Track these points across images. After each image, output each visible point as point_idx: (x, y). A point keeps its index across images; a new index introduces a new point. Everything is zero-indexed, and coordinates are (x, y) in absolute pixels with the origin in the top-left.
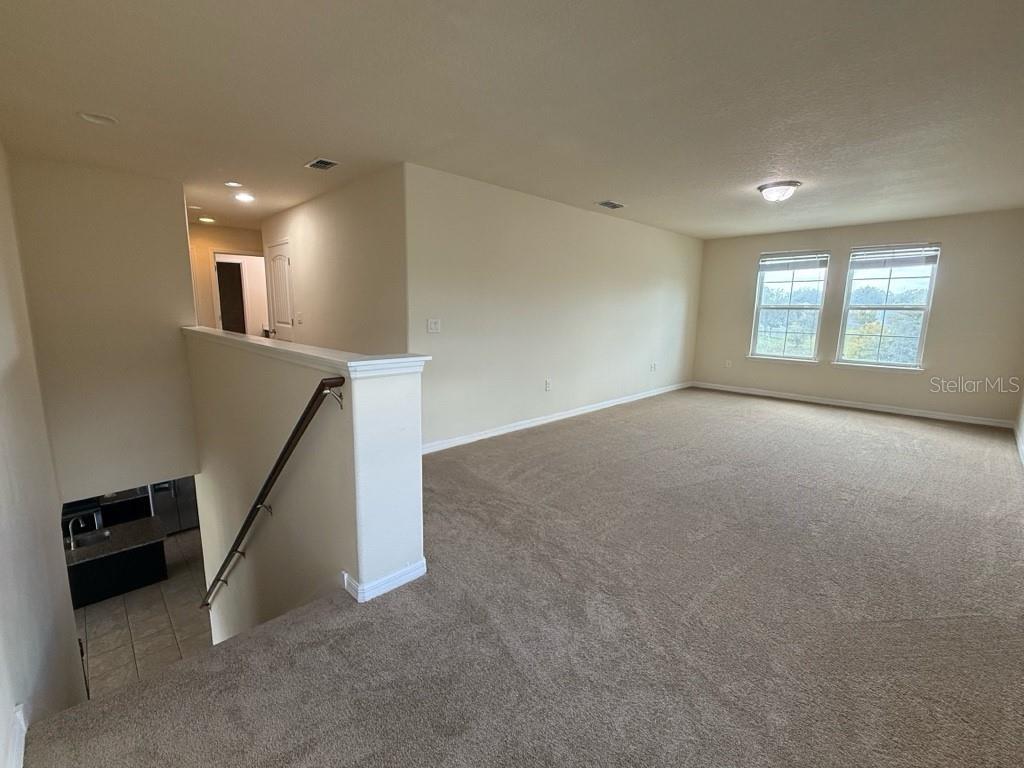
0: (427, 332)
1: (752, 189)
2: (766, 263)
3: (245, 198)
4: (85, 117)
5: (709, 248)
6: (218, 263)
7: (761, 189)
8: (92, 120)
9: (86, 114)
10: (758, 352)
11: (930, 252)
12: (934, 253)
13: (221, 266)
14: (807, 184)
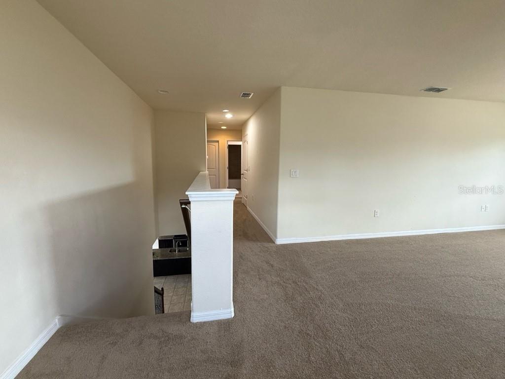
0: (290, 177)
3: (229, 116)
4: (159, 92)
6: (229, 145)
8: (162, 93)
9: (161, 91)
13: (230, 147)
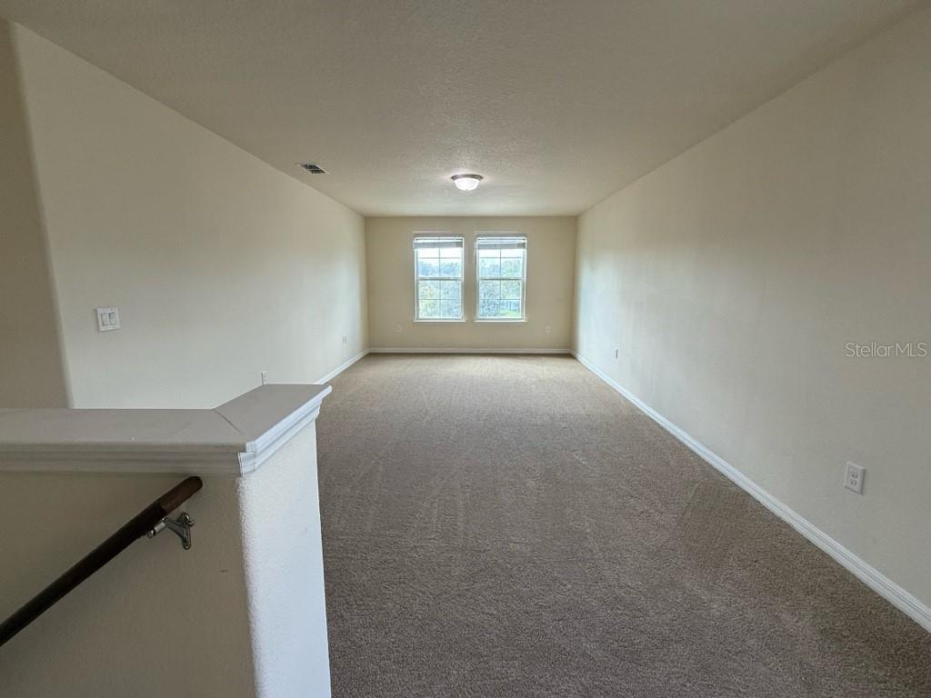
1: (447, 177)
2: (419, 241)
5: (369, 223)
7: (454, 178)
10: (420, 317)
11: (520, 240)
12: (523, 241)
14: (486, 180)
